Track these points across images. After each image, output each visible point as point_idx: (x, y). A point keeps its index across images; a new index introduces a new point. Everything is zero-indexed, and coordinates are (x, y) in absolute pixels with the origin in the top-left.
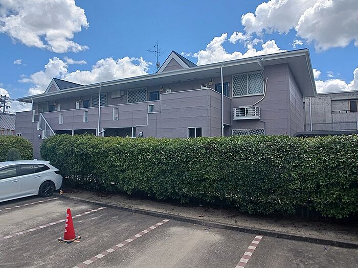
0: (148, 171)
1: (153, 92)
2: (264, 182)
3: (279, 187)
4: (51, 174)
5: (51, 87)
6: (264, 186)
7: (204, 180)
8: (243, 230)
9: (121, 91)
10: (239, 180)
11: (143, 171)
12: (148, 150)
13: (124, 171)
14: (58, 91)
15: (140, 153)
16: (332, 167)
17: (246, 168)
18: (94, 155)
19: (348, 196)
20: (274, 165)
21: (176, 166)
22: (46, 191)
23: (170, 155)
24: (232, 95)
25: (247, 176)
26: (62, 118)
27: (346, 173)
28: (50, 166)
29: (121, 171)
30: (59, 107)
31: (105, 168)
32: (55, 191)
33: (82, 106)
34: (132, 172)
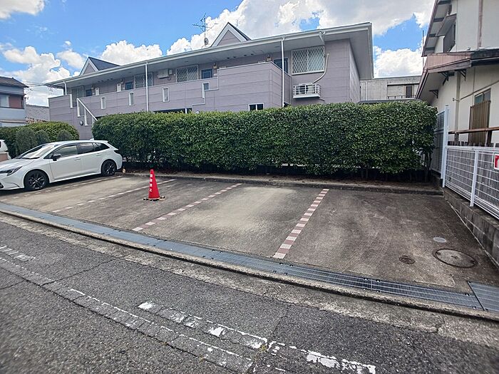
0: (216, 143)
1: (206, 71)
2: (330, 144)
3: (343, 149)
4: (111, 153)
5: (88, 68)
6: (330, 148)
7: (273, 147)
8: (311, 186)
9: (169, 69)
10: (306, 144)
11: (211, 143)
12: (215, 122)
13: (190, 145)
14: (96, 72)
15: (208, 126)
16: (391, 128)
17: (313, 132)
18: (157, 131)
19: (404, 153)
20: (340, 128)
21: (245, 136)
22: (109, 170)
23: (238, 125)
24: (291, 72)
25: (315, 140)
26: (103, 103)
27: (403, 133)
28: (108, 145)
29: (187, 145)
30: (97, 91)
31: (170, 143)
32: (116, 171)
33: (124, 88)
34: (200, 145)
